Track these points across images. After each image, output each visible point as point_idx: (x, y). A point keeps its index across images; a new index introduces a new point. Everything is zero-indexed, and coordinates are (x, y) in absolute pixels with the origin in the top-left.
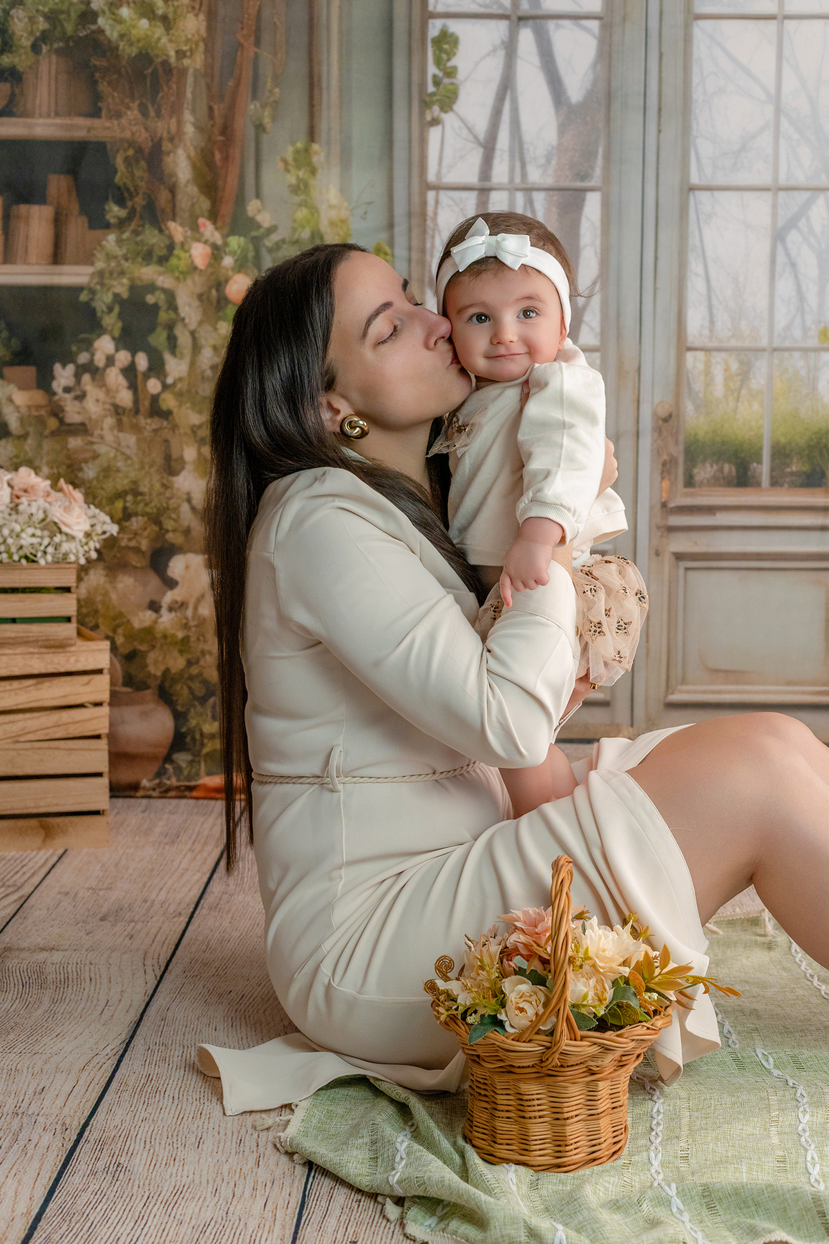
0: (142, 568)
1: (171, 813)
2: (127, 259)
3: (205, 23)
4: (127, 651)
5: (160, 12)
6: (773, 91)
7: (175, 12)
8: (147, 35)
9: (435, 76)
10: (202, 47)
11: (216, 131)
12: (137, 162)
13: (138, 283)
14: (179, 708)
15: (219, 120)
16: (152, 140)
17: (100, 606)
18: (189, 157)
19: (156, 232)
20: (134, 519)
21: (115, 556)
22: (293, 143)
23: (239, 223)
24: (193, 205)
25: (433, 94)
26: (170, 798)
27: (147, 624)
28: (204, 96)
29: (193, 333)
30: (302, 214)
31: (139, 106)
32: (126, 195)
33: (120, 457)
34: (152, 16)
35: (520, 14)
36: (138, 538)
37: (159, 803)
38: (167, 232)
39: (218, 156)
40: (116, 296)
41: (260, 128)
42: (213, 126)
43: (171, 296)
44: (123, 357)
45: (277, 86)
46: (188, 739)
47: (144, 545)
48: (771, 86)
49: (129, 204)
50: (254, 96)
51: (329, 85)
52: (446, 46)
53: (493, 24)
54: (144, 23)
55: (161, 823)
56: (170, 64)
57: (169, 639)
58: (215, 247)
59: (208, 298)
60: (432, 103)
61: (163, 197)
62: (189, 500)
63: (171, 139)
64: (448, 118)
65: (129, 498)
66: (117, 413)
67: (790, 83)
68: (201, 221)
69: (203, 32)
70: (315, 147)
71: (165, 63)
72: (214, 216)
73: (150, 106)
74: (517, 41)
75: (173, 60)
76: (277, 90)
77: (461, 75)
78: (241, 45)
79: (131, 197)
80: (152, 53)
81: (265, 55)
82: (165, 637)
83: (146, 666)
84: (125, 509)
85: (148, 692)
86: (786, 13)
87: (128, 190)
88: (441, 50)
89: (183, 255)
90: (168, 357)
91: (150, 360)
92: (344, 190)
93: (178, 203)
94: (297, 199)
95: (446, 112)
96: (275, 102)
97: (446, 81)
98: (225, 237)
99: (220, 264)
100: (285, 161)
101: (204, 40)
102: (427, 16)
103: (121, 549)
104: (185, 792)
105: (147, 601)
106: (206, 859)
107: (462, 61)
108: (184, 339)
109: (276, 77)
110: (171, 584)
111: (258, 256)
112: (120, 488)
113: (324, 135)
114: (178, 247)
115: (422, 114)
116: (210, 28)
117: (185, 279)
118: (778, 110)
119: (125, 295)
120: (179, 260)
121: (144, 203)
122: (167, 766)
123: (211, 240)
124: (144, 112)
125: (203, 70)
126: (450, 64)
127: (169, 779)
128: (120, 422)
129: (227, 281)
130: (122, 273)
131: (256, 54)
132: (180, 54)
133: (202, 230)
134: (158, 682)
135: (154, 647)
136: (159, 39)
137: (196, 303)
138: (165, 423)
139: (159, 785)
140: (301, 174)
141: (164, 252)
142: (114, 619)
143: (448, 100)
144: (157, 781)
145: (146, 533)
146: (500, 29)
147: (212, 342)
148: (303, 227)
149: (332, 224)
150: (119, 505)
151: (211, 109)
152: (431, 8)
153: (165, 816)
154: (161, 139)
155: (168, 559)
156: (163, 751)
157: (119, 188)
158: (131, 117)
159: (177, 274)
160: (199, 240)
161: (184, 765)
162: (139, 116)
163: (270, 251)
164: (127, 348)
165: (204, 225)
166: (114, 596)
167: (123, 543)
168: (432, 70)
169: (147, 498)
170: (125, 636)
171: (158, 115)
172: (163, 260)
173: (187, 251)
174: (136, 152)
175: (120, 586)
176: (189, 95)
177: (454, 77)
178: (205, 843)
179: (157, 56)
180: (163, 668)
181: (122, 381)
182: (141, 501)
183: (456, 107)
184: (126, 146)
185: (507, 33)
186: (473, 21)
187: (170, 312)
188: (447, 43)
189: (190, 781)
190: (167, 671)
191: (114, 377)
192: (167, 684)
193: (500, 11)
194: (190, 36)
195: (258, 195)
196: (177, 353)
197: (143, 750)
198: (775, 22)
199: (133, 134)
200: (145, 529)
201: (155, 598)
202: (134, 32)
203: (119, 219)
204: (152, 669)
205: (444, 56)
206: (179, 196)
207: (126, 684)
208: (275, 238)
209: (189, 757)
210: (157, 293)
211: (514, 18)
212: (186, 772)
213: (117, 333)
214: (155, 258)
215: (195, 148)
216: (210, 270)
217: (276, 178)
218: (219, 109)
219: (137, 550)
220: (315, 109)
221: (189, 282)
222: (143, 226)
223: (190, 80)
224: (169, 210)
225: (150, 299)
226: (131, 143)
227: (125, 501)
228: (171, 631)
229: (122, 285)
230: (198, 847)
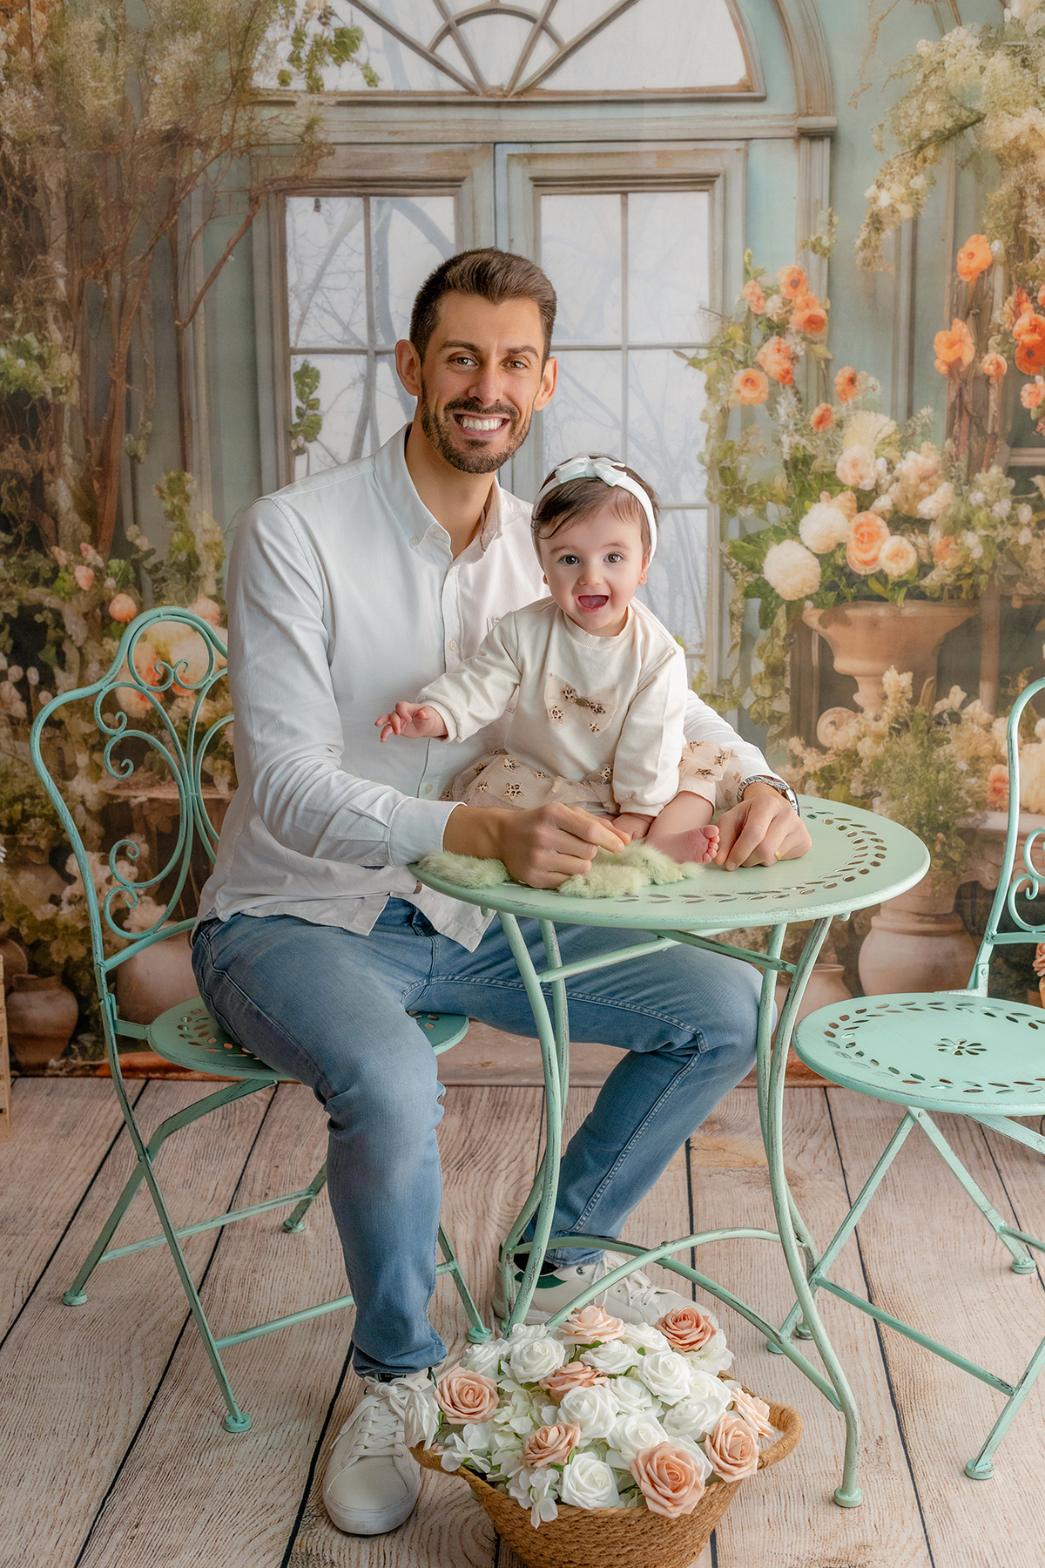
0: (42, 865)
1: (74, 1096)
2: (15, 582)
3: (78, 362)
4: (31, 941)
5: (35, 352)
6: (620, 418)
7: (50, 352)
8: (24, 374)
9: (298, 408)
10: (76, 383)
11: (94, 463)
12: (20, 492)
13: (27, 604)
14: (82, 993)
15: (96, 453)
16: (34, 472)
17: (4, 901)
18: (69, 487)
19: (42, 556)
20: (32, 820)
21: (16, 854)
22: (167, 472)
23: (119, 547)
24: (75, 531)
25: (298, 425)
26: (77, 1076)
27: (48, 917)
28: (81, 432)
29: (80, 649)
30: (178, 538)
31: (20, 439)
32: (11, 522)
33: (16, 764)
34: (27, 355)
35: (377, 349)
36: (37, 838)
37: (64, 1083)
38: (52, 556)
39: (96, 485)
40: (6, 615)
41: (135, 458)
42: (90, 458)
43: (58, 615)
44: (15, 672)
45: (149, 420)
46: (92, 1022)
47: (43, 844)
48: (617, 409)
49: (15, 531)
50: (128, 429)
51: (198, 420)
52: (307, 380)
53: (351, 358)
54: (21, 362)
55: (63, 1110)
56: (47, 401)
57: (70, 931)
58: (97, 570)
59: (93, 616)
60: (298, 433)
61: (47, 524)
62: (83, 803)
63: (52, 471)
64: (313, 447)
65: (27, 801)
66: (13, 724)
67: (635, 409)
68: (83, 545)
69: (77, 370)
70: (188, 476)
71: (42, 400)
72: (95, 541)
73: (30, 441)
74: (376, 375)
75: (49, 397)
76: (149, 423)
77: (323, 407)
78: (114, 382)
79: (16, 524)
80: (30, 391)
81: (136, 389)
82: (66, 928)
83: (50, 955)
84: (24, 811)
85: (53, 980)
86: (630, 344)
87: (13, 518)
88: (303, 384)
89: (67, 577)
90: (57, 671)
91: (40, 675)
92: (218, 515)
93: (60, 531)
94: (172, 524)
95: (310, 442)
96: (148, 434)
97: (310, 412)
98: (106, 560)
99: (102, 585)
100: (160, 490)
101: (79, 379)
102: (290, 352)
103: (21, 847)
104: (92, 1071)
105: (48, 895)
106: (94, 1156)
107: (323, 393)
108: (72, 655)
109: (148, 411)
110: (70, 879)
111: (138, 578)
112: (18, 792)
113: (196, 465)
114: (62, 569)
115: (288, 444)
116: (83, 366)
117: (70, 599)
118: (626, 435)
119: (15, 615)
120: (64, 583)
121: (28, 530)
122: (73, 1046)
123: (94, 563)
124: (24, 444)
125: (78, 406)
126: (312, 397)
127: (75, 1058)
128: (15, 732)
129: (110, 601)
130: (11, 595)
131: (128, 390)
132: (56, 391)
133: (84, 554)
134: (62, 970)
135: (56, 937)
136: (36, 377)
137: (82, 621)
138: (58, 732)
139: (66, 1065)
140: (175, 501)
141: (49, 575)
142: (18, 912)
143: (312, 429)
144: (63, 1061)
145: (44, 833)
146: (358, 364)
147: (99, 658)
148: (180, 550)
149: (207, 547)
150: (18, 807)
151: (87, 442)
152: (292, 345)
153: (68, 1100)
154: (42, 469)
155: (67, 857)
156: (69, 1033)
157: (5, 517)
158: (13, 450)
159: (63, 595)
160: (83, 564)
161: (89, 1045)
162: (20, 449)
163: (150, 572)
164: (19, 664)
165: (87, 550)
166: (17, 891)
167: (24, 843)
168: (296, 402)
169: (44, 801)
170: (28, 927)
171: (38, 449)
172: (48, 583)
173: (73, 574)
174: (19, 483)
175: (22, 882)
176: (66, 429)
177: (317, 409)
178: (98, 1136)
179: (35, 393)
180: (65, 956)
181: (15, 693)
182: (38, 804)
183: (319, 437)
184: (9, 476)
185: (365, 368)
186: (333, 356)
187: (58, 630)
188: (308, 377)
189: (94, 1060)
190: (70, 958)
191: (8, 690)
192: (70, 972)
193: (358, 347)
194: (65, 375)
195: (135, 521)
196: (66, 668)
197: (50, 1032)
198: (620, 352)
199: (15, 466)
200: (43, 830)
201: (55, 893)
202: (11, 371)
203: (6, 545)
204: (55, 957)
205: (307, 390)
206: (61, 523)
207: (30, 972)
208: (153, 560)
209: (94, 1038)
210: (45, 613)
211: (371, 353)
212: (91, 1051)
213: (9, 651)
214: (41, 580)
215: (75, 478)
216: (94, 591)
217: (152, 505)
218: (95, 442)
219: (37, 849)
220: (186, 441)
221: (75, 602)
222: (28, 550)
223: (67, 415)
224: (52, 535)
225: (39, 618)
226: (14, 474)
227: (24, 804)
228: (71, 923)
229: (11, 605)
230: (90, 1139)
